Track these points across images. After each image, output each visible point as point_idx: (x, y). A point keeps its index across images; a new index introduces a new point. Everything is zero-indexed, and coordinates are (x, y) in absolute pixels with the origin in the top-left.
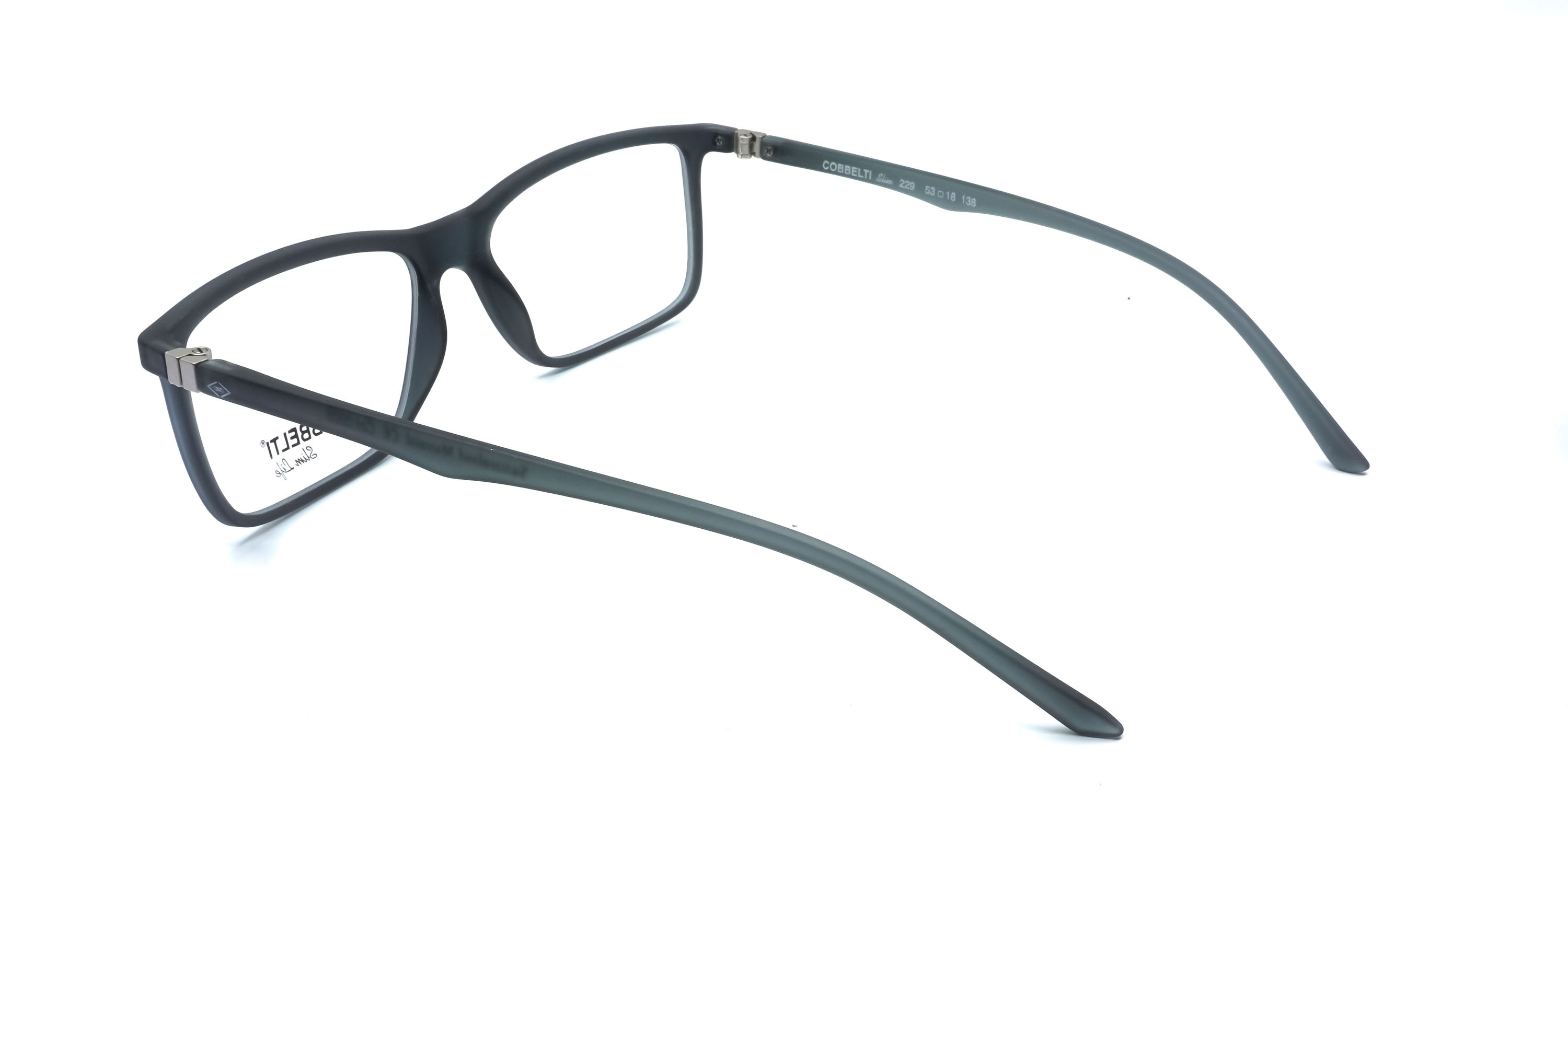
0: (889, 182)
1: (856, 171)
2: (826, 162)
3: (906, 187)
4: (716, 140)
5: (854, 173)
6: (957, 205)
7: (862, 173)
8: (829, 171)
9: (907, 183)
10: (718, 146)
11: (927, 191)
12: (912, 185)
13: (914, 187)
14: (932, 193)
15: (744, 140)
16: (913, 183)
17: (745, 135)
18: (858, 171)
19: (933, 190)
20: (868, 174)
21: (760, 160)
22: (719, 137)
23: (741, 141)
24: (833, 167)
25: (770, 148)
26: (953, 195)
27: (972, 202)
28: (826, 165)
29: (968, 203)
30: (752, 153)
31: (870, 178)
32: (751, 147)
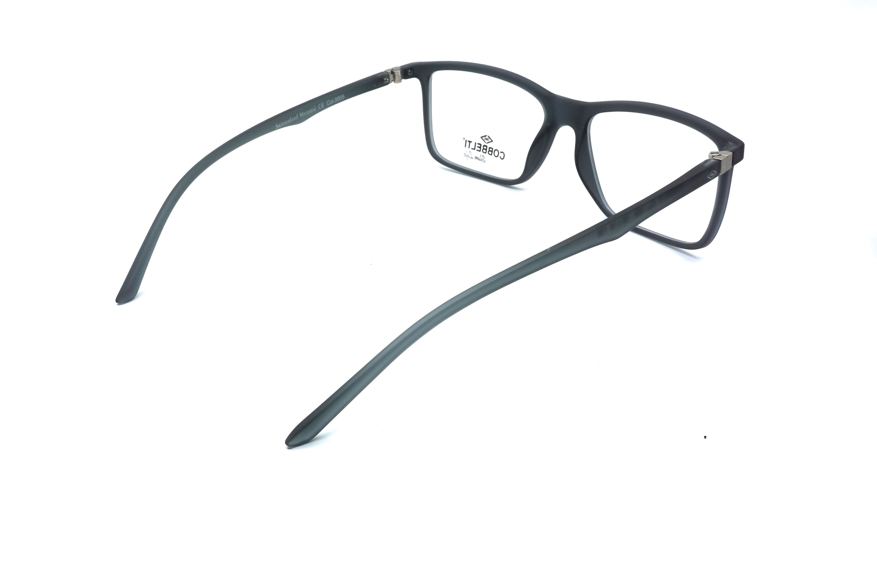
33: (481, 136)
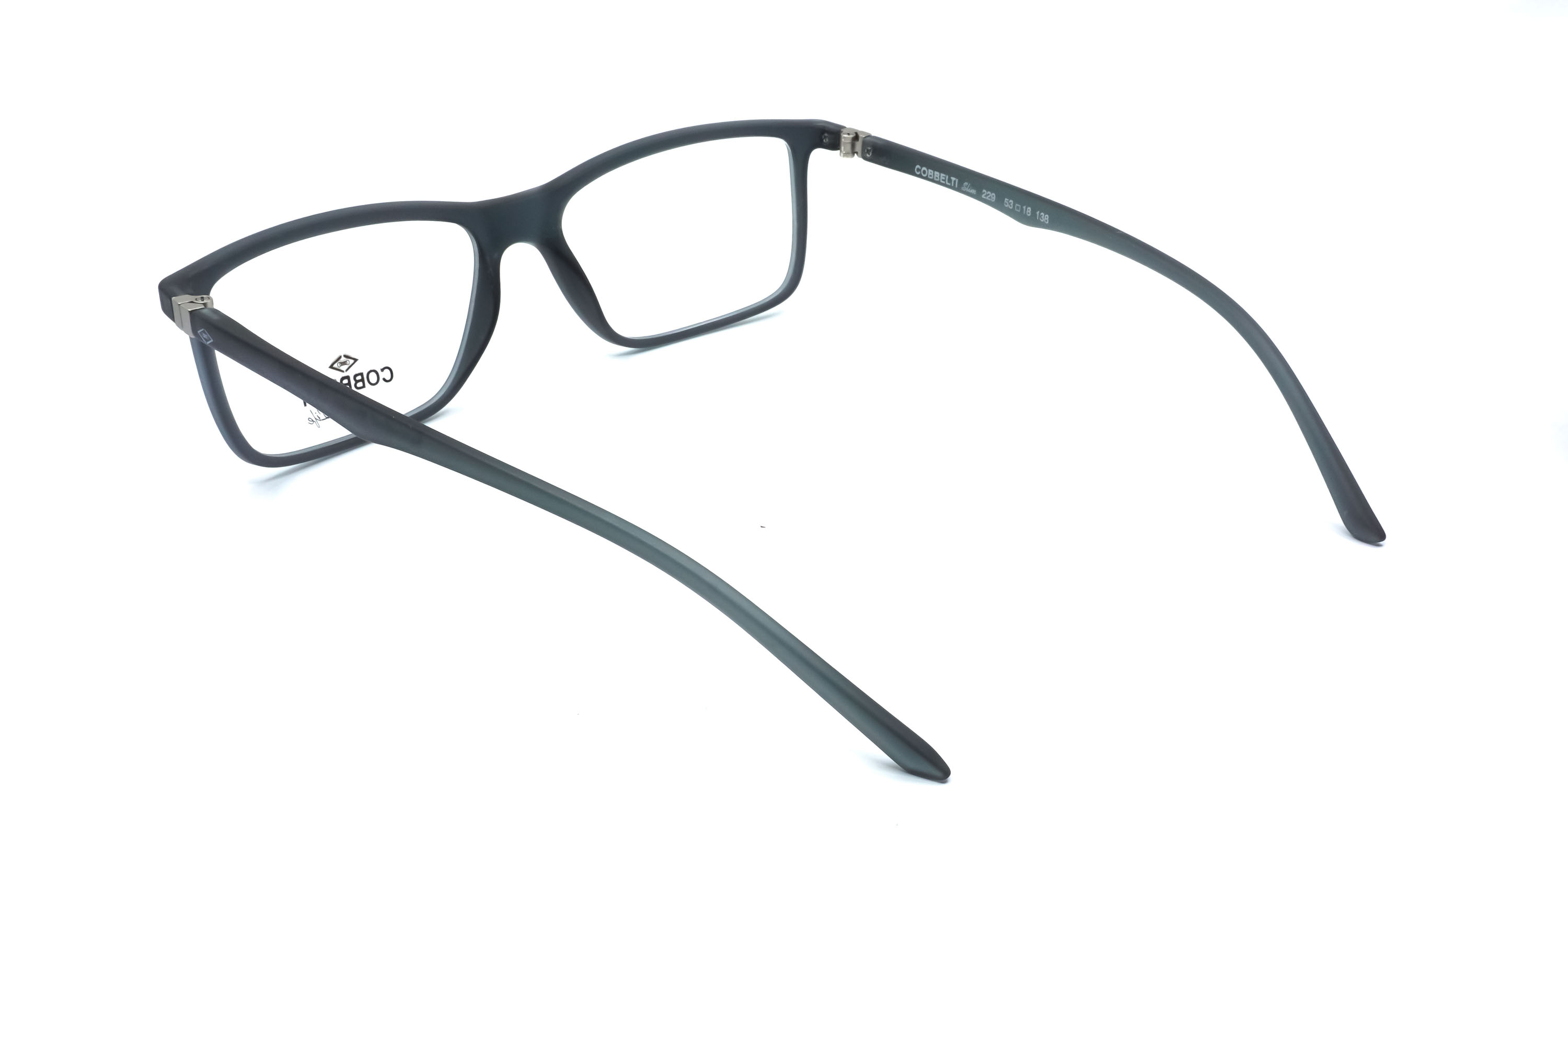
0: (973, 191)
1: (944, 178)
2: (918, 166)
3: (987, 198)
4: (823, 137)
5: (943, 180)
6: (1032, 221)
7: (950, 181)
8: (920, 176)
9: (989, 195)
10: (825, 143)
11: (1006, 204)
12: (993, 196)
13: (994, 198)
14: (1011, 206)
15: (846, 138)
16: (994, 194)
17: (849, 134)
18: (945, 177)
19: (1011, 203)
20: (955, 181)
21: (861, 160)
22: (826, 135)
23: (843, 140)
24: (924, 172)
25: (869, 148)
26: (1029, 210)
27: (1045, 219)
28: (918, 170)
29: (1042, 219)
30: (853, 152)
31: (956, 186)
32: (853, 146)
33: (330, 365)
